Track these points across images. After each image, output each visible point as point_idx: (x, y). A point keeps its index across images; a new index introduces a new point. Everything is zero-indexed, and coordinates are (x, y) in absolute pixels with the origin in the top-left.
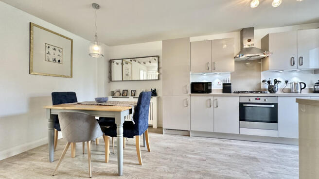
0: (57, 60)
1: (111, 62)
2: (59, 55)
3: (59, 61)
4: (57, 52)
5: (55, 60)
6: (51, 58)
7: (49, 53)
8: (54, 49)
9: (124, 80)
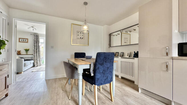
0: (82, 38)
1: (110, 35)
2: (83, 36)
3: (83, 38)
4: (82, 34)
5: (81, 38)
6: (79, 37)
7: (78, 35)
8: (81, 33)
9: (122, 45)
